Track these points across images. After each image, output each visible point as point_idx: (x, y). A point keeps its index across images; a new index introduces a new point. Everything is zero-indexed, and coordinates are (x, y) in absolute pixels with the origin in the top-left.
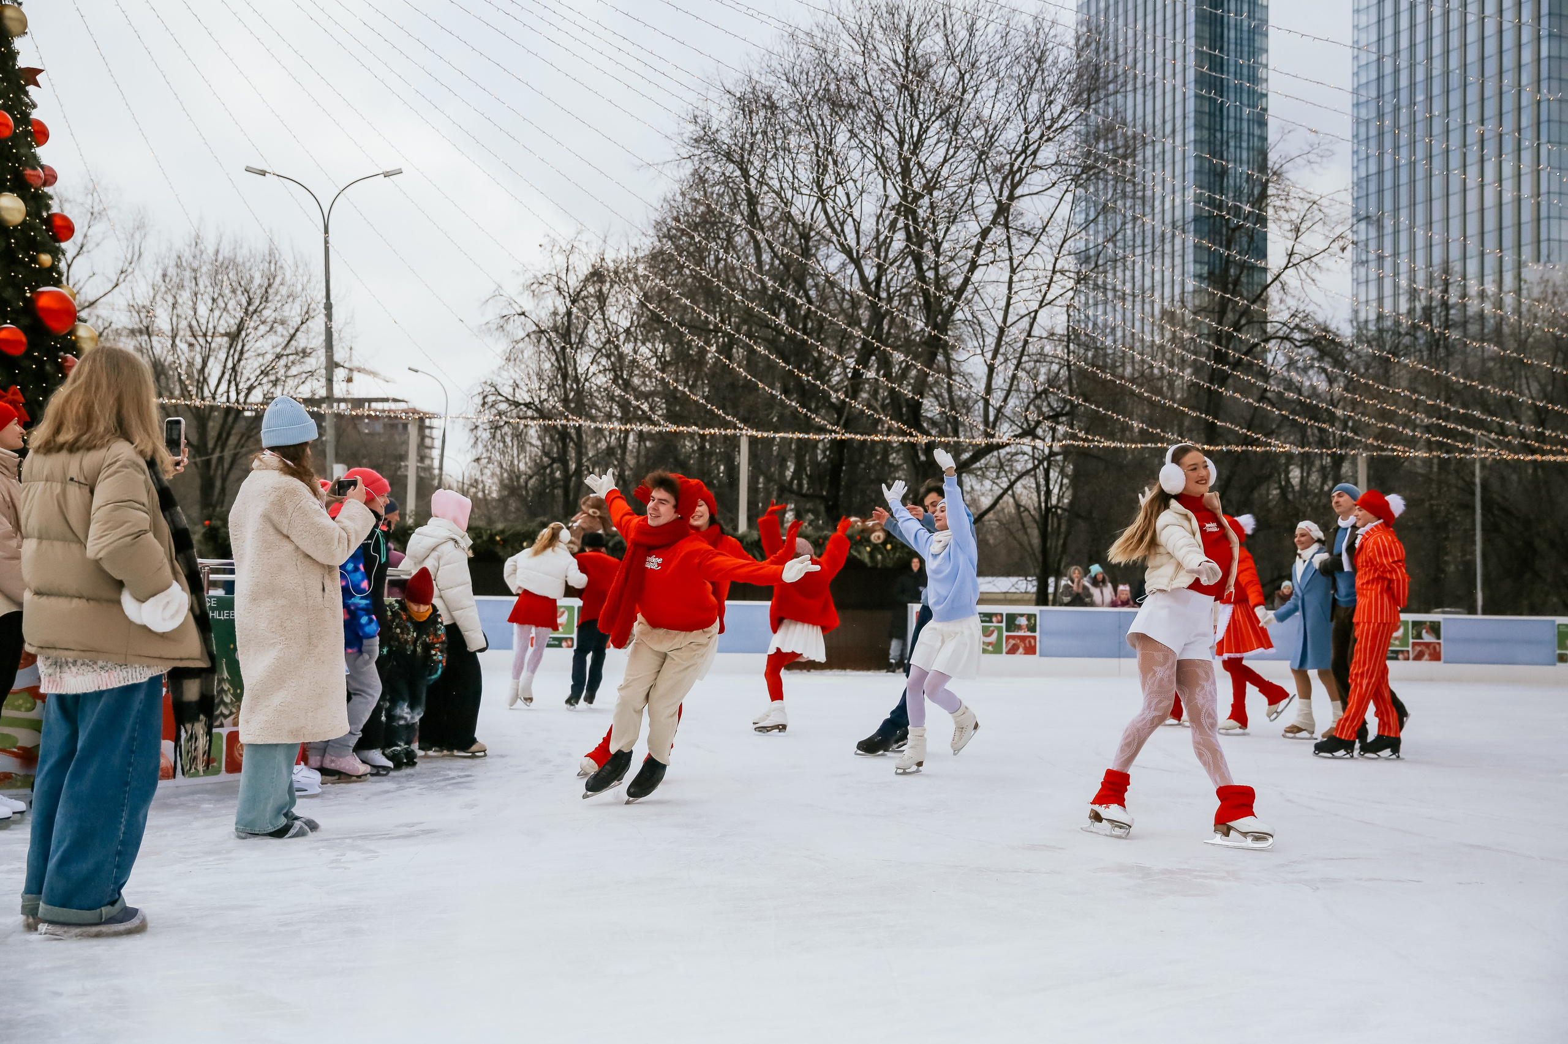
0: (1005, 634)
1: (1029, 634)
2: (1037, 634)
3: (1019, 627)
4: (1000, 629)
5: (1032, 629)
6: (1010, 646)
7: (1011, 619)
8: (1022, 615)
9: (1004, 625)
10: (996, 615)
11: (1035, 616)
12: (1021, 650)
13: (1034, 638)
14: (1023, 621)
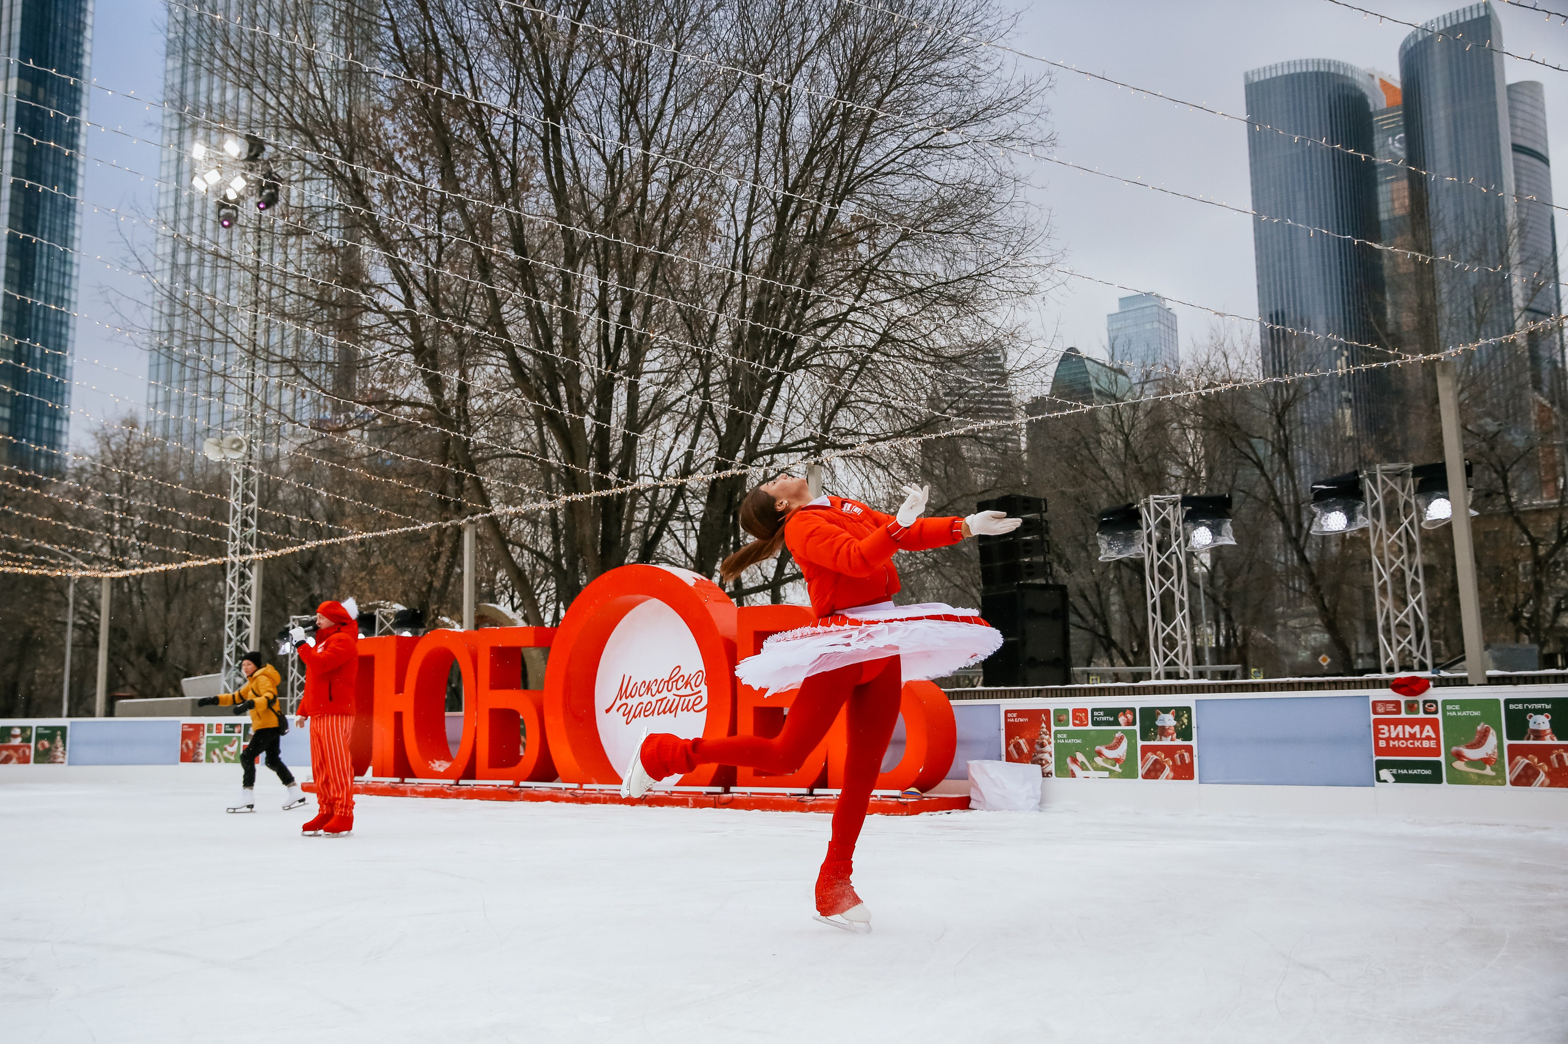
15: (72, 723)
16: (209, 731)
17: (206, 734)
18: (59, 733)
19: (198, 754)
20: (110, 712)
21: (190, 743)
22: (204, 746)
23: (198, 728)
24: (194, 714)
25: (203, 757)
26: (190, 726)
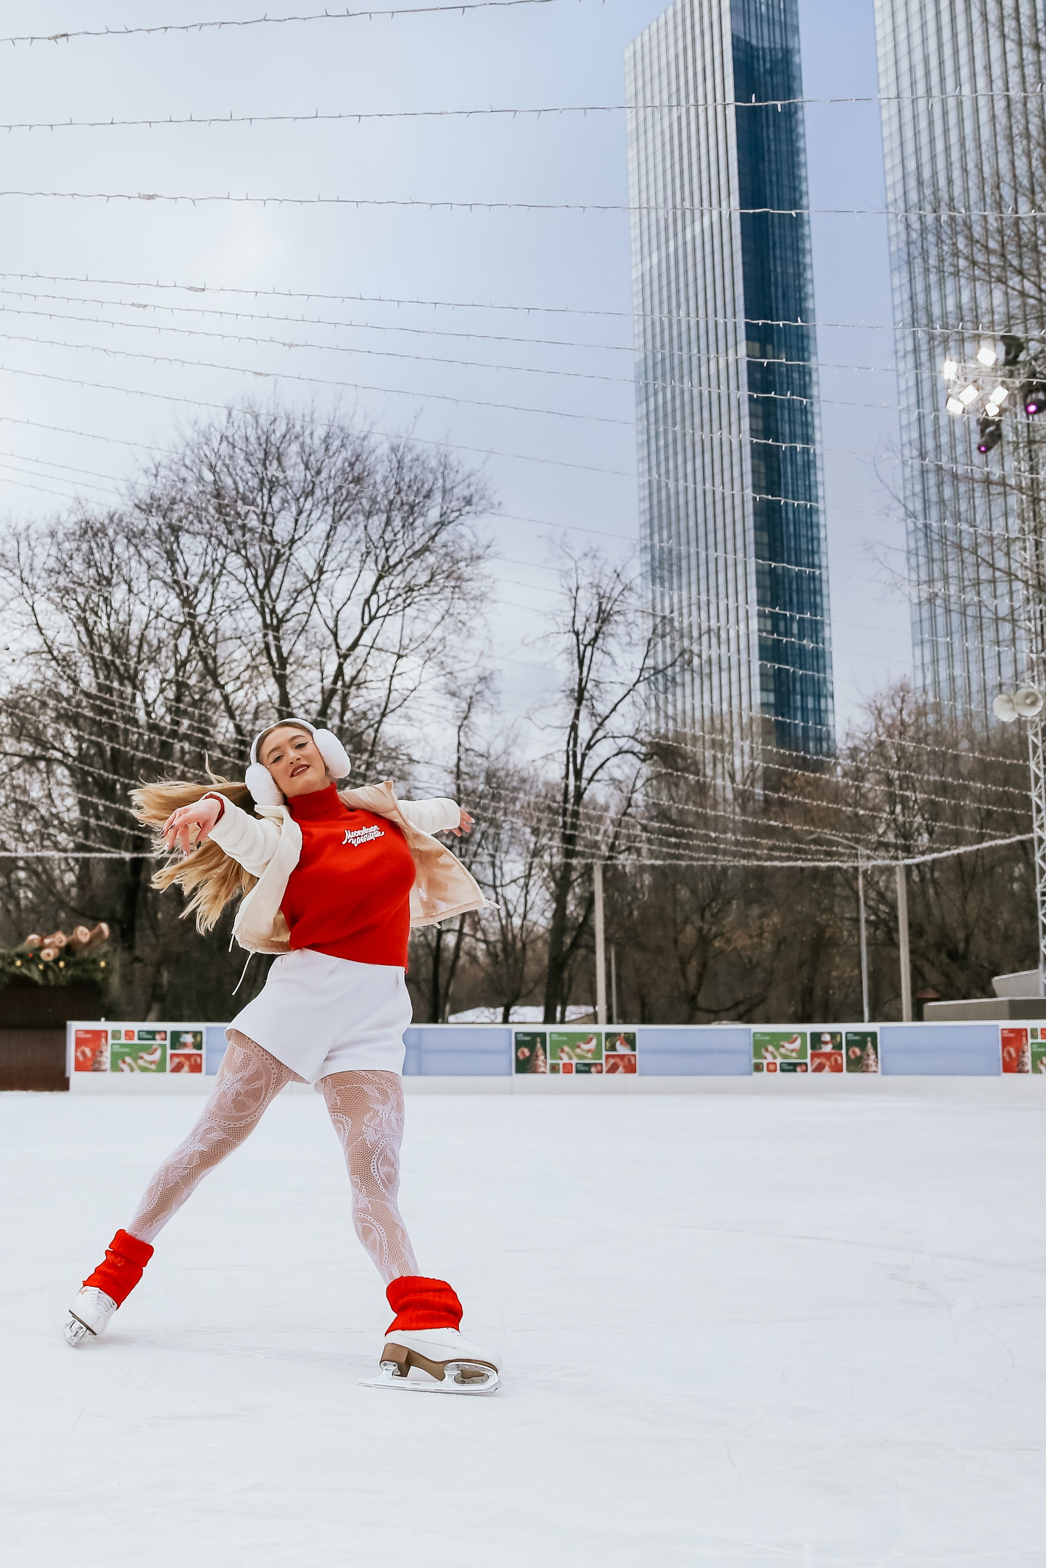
0: (169, 1052)
1: (195, 1051)
2: (203, 1052)
3: (184, 1045)
4: (163, 1047)
5: (198, 1046)
6: (174, 1064)
7: (176, 1038)
8: (187, 1032)
9: (168, 1043)
10: (159, 1032)
11: (201, 1033)
12: (186, 1068)
13: (200, 1055)
14: (188, 1039)
15: (881, 1028)
16: (1034, 1036)
17: (1030, 1041)
18: (869, 1039)
19: (1022, 1064)
20: (918, 1015)
21: (1012, 1050)
22: (1028, 1054)
23: (1020, 1033)
24: (1013, 1016)
25: (1029, 1067)
26: (1011, 1031)
